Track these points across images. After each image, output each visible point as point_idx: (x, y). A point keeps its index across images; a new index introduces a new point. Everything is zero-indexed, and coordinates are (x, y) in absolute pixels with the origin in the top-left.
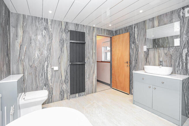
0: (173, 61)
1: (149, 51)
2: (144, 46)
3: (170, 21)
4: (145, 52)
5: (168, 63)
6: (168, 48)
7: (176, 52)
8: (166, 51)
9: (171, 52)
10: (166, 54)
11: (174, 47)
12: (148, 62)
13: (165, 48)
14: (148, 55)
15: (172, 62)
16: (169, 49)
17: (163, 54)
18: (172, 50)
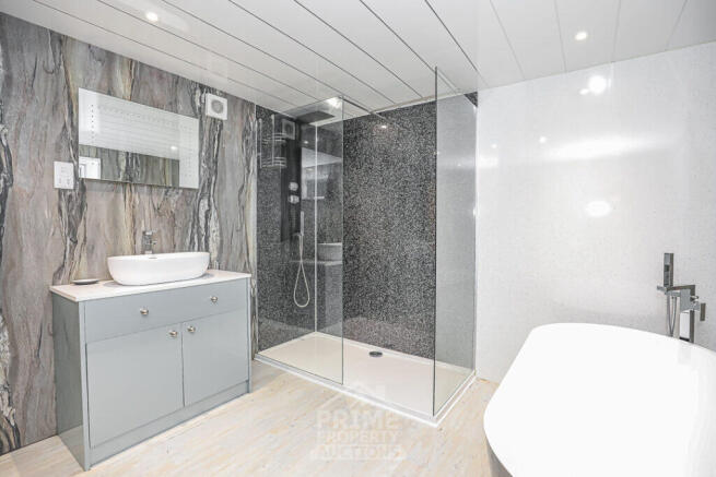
0: (177, 232)
1: (88, 193)
2: (58, 166)
3: (171, 103)
4: (61, 192)
5: (164, 240)
6: (164, 190)
7: (185, 207)
8: (157, 201)
9: (173, 207)
10: (157, 210)
11: (181, 191)
12: (80, 241)
13: (155, 190)
14: (81, 208)
15: (176, 235)
16: (166, 194)
17: (148, 211)
18: (174, 198)
